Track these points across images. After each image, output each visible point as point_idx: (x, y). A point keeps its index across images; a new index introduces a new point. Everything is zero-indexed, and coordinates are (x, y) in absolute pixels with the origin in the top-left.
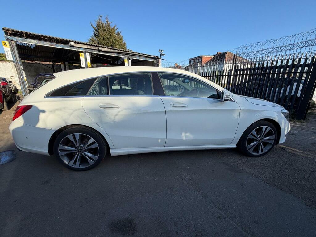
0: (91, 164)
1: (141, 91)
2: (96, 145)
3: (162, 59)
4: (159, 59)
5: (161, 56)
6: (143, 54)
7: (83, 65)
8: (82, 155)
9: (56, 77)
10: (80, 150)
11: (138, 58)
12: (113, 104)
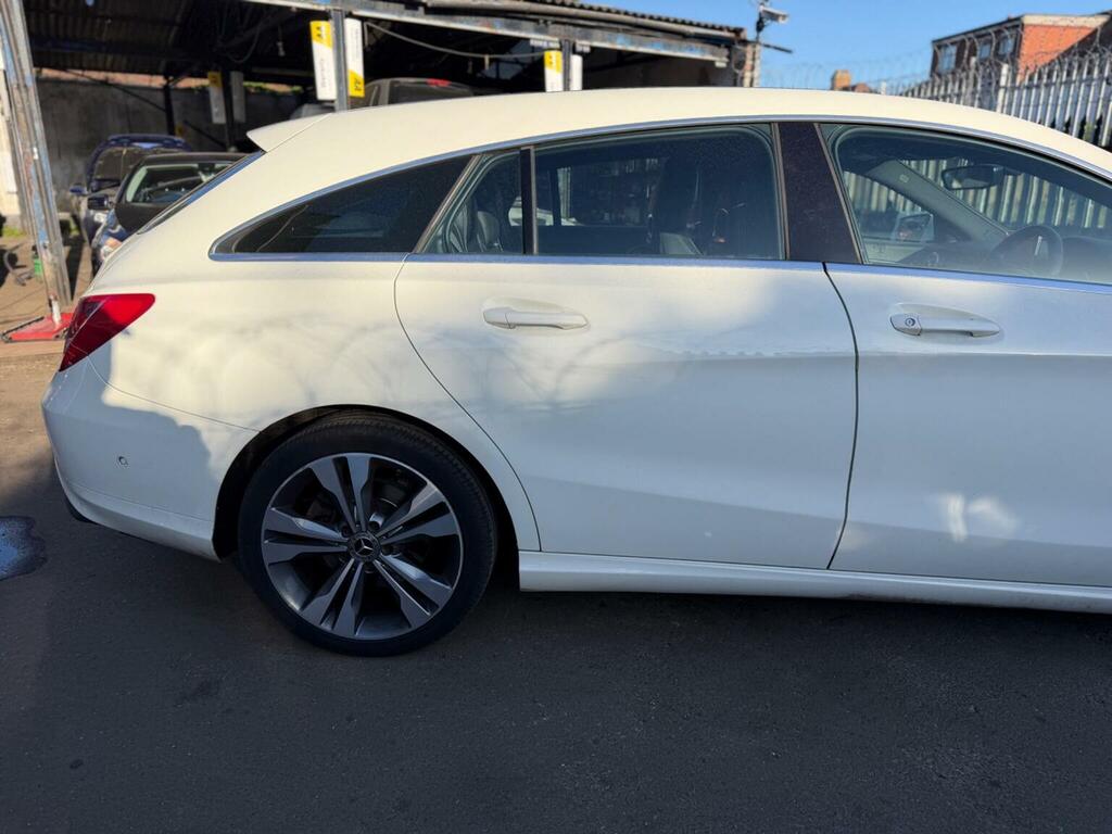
0: (416, 623)
1: (679, 238)
2: (449, 525)
3: (768, 46)
4: (745, 42)
5: (760, 26)
6: (651, 18)
7: (326, 89)
8: (374, 568)
9: (264, 152)
10: (367, 543)
11: (621, 43)
12: (557, 307)
